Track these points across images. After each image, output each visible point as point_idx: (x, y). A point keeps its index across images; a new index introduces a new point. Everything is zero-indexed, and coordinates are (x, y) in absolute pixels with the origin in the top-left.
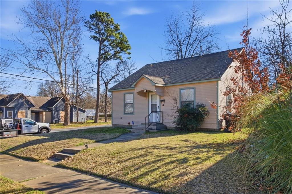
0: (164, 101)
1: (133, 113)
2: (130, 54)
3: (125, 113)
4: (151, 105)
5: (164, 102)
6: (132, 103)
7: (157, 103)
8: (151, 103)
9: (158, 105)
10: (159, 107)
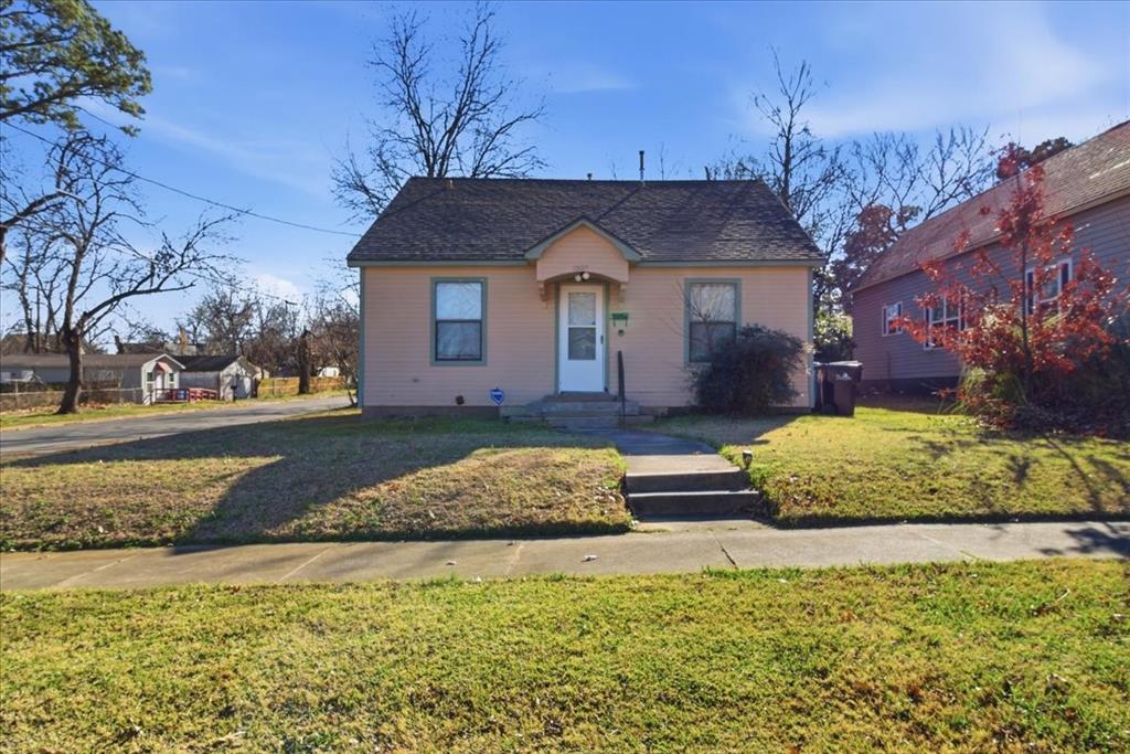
0: (624, 317)
1: (480, 359)
2: (142, 116)
3: (437, 359)
4: (570, 329)
5: (624, 322)
6: (480, 322)
7: (594, 323)
8: (570, 323)
9: (599, 332)
10: (602, 338)
